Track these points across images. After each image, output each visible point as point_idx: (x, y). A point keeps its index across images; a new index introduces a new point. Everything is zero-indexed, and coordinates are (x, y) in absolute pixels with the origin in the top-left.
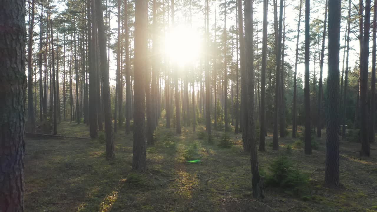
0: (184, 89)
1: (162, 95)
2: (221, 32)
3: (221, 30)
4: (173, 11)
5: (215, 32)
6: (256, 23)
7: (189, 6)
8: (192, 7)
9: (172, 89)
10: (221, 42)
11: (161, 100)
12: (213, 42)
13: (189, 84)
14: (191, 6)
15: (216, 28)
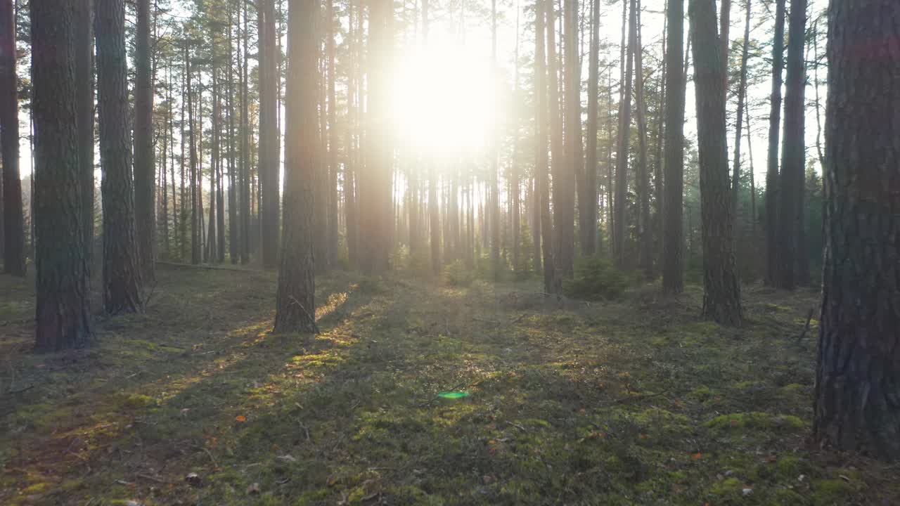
0: (449, 199)
1: (398, 214)
2: (529, 66)
3: (530, 63)
4: (426, 22)
5: (518, 67)
6: (604, 47)
7: (459, 11)
8: (466, 12)
9: (421, 200)
10: (531, 90)
11: (396, 224)
12: (513, 89)
13: (460, 189)
14: (465, 10)
15: (519, 57)
